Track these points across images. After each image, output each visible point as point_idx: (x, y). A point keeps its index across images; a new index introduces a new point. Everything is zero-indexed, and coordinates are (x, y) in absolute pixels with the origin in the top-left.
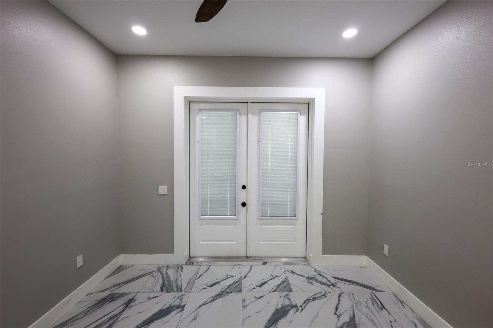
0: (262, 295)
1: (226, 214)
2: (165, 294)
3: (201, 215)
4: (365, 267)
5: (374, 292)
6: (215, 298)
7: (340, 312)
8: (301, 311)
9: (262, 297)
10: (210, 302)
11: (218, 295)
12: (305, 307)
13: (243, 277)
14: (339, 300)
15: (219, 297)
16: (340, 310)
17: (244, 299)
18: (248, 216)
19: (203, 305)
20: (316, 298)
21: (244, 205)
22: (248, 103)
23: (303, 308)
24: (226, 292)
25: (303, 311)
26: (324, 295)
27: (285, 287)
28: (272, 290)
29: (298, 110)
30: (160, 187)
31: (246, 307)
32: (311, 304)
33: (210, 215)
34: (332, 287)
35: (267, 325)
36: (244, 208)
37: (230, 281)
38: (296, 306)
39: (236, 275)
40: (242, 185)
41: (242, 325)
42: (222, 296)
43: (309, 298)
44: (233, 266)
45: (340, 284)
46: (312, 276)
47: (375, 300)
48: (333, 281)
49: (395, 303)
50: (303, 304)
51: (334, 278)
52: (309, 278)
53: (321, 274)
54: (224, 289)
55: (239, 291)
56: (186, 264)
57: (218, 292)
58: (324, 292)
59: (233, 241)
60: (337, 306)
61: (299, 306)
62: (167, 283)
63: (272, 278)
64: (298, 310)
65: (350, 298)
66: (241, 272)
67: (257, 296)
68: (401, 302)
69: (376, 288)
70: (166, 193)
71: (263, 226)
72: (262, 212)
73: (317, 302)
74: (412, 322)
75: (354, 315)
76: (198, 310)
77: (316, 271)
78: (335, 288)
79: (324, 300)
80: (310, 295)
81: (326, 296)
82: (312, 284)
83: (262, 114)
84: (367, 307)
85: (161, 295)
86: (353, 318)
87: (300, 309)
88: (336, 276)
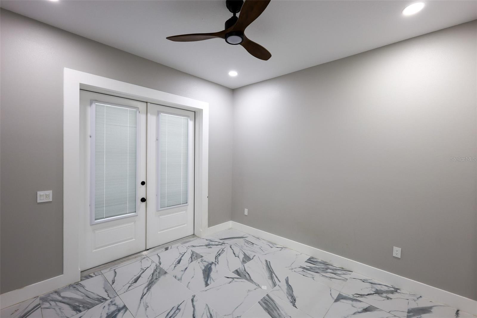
0: (186, 268)
1: (126, 212)
2: (87, 311)
3: (96, 219)
4: (231, 228)
5: (245, 239)
6: (149, 287)
7: (237, 255)
8: (218, 264)
9: (186, 269)
10: (147, 291)
11: (149, 284)
12: (218, 261)
13: (158, 264)
14: (232, 249)
15: (152, 284)
16: (237, 254)
17: (174, 276)
18: (147, 210)
19: (144, 296)
20: (220, 254)
21: (143, 200)
22: (147, 102)
23: (217, 262)
24: (154, 279)
25: (219, 263)
26: (223, 250)
27: (196, 256)
28: (190, 262)
29: (188, 116)
30: (39, 193)
31: (181, 279)
32: (220, 258)
33: (106, 218)
34: (223, 245)
35: (205, 280)
36: (144, 203)
37: (149, 272)
38: (213, 263)
39: (150, 266)
40: (141, 182)
41: (189, 289)
42: (154, 283)
43: (217, 256)
44: (140, 261)
45: (226, 241)
46: (208, 244)
47: (248, 242)
48: (222, 241)
49: (255, 240)
50: (216, 260)
51: (220, 239)
52: (206, 245)
53: (211, 240)
54: (150, 278)
55: (165, 273)
56: (81, 280)
57: (147, 282)
58: (222, 249)
59: (132, 239)
60: (234, 253)
61: (214, 262)
62: (77, 304)
63: (181, 255)
64: (216, 264)
65: (236, 246)
66: (152, 262)
67: (182, 270)
68: (258, 238)
69: (244, 236)
70: (51, 200)
71: (161, 217)
72: (161, 204)
73: (222, 255)
74: (267, 244)
75: (244, 253)
76: (142, 301)
77: (207, 240)
78: (226, 245)
79: (225, 253)
80: (215, 254)
81: (224, 251)
82: (211, 248)
83: (160, 115)
84: (247, 246)
85: (84, 314)
86: (245, 254)
87: (216, 263)
88: (221, 238)
